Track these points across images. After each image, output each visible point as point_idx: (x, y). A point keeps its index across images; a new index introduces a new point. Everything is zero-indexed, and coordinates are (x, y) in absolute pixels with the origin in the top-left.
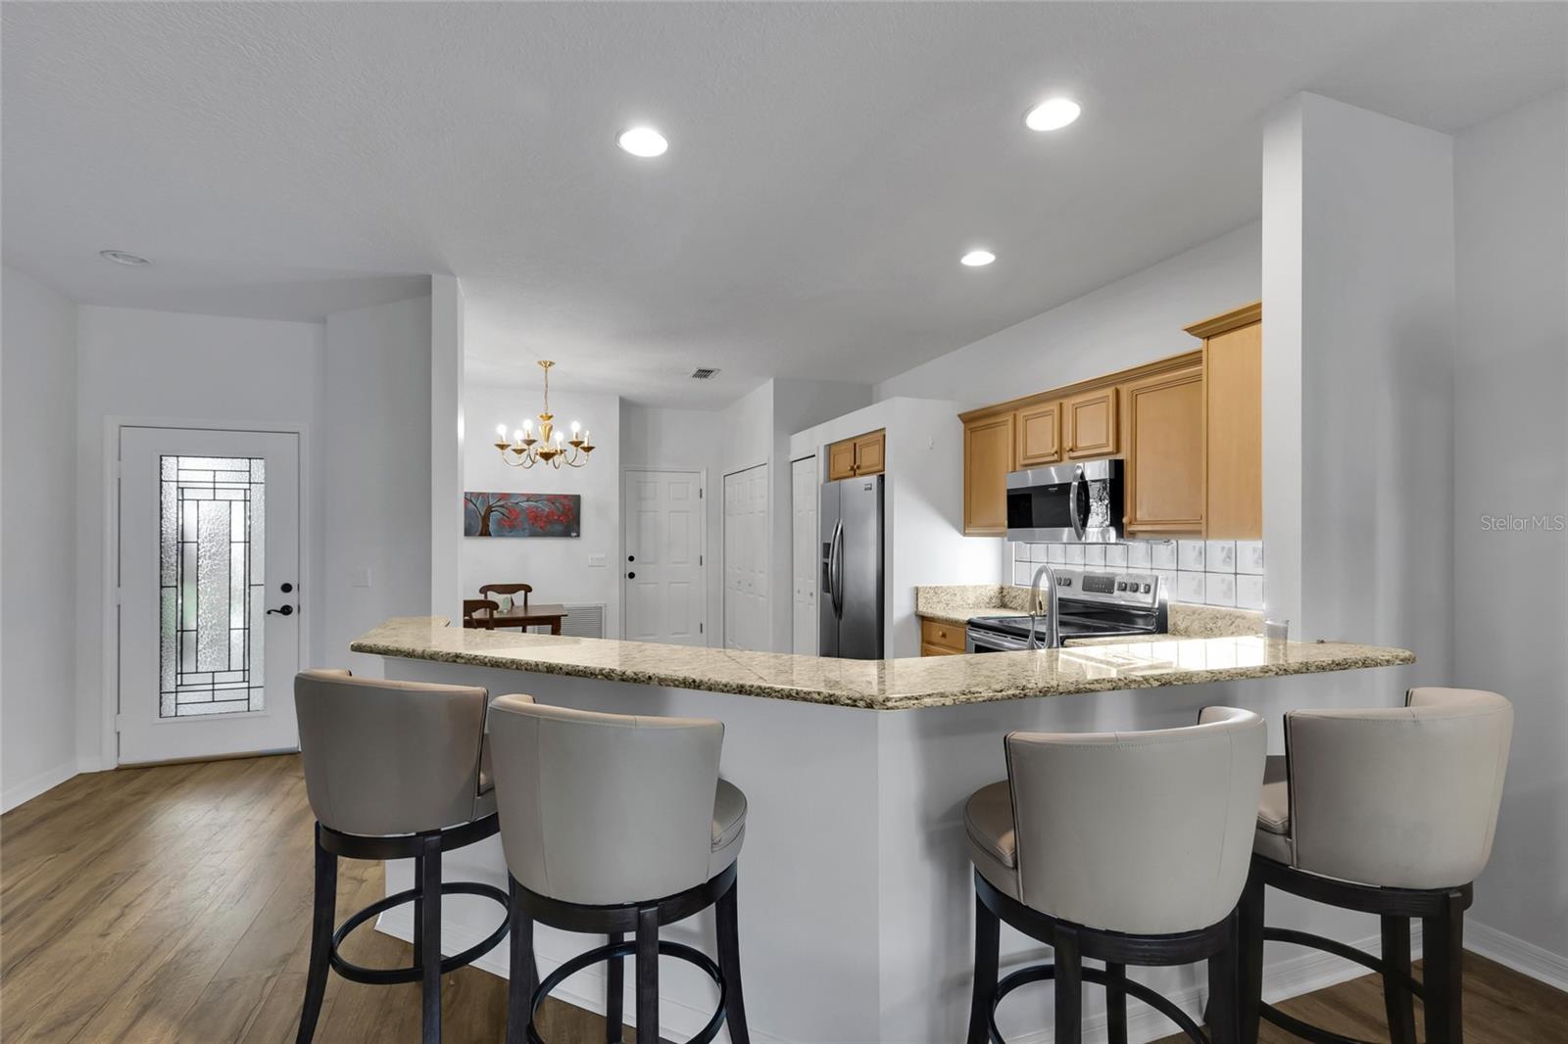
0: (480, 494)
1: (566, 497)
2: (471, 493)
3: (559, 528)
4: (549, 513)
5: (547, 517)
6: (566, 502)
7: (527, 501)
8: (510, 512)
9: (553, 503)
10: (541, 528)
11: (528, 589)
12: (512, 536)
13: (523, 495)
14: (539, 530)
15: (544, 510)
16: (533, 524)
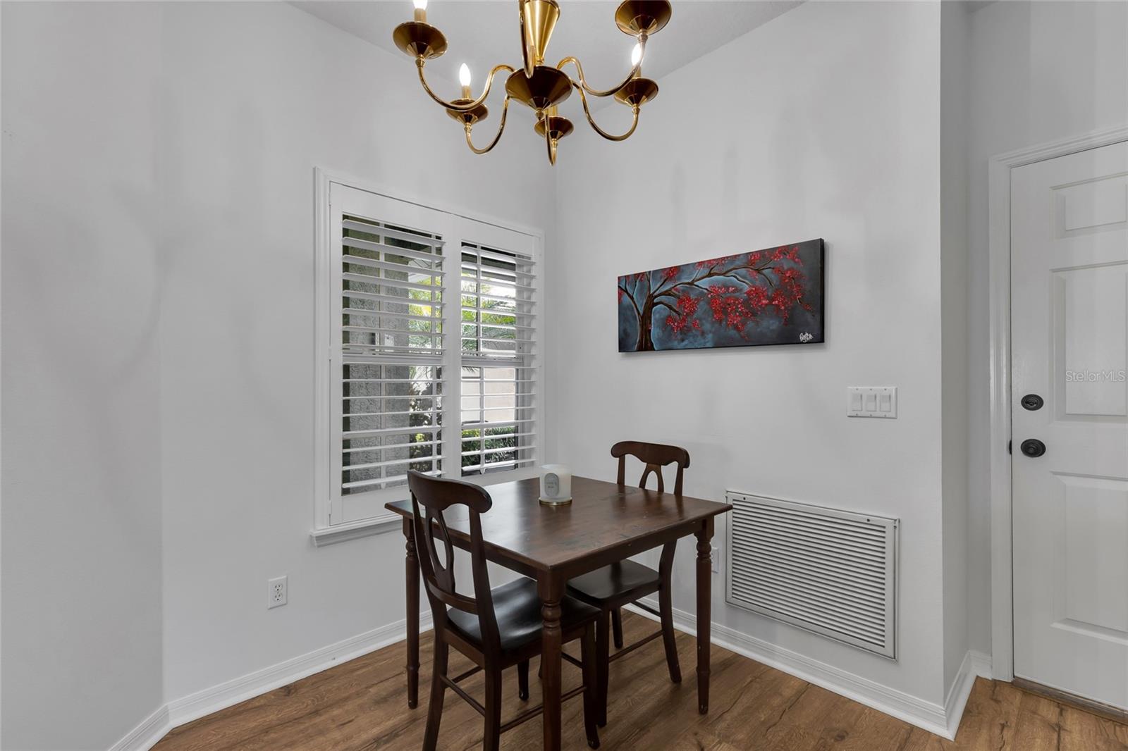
0: (639, 274)
1: (784, 251)
2: (627, 277)
3: (771, 324)
4: (748, 293)
5: (746, 303)
6: (786, 264)
7: (710, 275)
8: (681, 301)
9: (758, 271)
10: (736, 328)
11: (680, 457)
12: (685, 349)
13: (701, 263)
14: (732, 332)
15: (737, 290)
16: (720, 321)
